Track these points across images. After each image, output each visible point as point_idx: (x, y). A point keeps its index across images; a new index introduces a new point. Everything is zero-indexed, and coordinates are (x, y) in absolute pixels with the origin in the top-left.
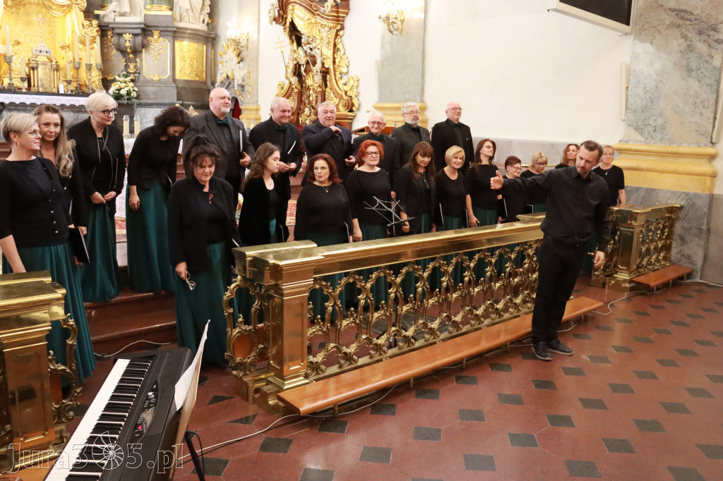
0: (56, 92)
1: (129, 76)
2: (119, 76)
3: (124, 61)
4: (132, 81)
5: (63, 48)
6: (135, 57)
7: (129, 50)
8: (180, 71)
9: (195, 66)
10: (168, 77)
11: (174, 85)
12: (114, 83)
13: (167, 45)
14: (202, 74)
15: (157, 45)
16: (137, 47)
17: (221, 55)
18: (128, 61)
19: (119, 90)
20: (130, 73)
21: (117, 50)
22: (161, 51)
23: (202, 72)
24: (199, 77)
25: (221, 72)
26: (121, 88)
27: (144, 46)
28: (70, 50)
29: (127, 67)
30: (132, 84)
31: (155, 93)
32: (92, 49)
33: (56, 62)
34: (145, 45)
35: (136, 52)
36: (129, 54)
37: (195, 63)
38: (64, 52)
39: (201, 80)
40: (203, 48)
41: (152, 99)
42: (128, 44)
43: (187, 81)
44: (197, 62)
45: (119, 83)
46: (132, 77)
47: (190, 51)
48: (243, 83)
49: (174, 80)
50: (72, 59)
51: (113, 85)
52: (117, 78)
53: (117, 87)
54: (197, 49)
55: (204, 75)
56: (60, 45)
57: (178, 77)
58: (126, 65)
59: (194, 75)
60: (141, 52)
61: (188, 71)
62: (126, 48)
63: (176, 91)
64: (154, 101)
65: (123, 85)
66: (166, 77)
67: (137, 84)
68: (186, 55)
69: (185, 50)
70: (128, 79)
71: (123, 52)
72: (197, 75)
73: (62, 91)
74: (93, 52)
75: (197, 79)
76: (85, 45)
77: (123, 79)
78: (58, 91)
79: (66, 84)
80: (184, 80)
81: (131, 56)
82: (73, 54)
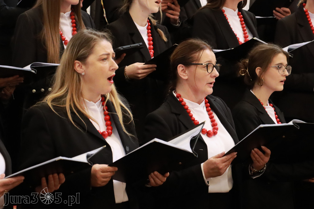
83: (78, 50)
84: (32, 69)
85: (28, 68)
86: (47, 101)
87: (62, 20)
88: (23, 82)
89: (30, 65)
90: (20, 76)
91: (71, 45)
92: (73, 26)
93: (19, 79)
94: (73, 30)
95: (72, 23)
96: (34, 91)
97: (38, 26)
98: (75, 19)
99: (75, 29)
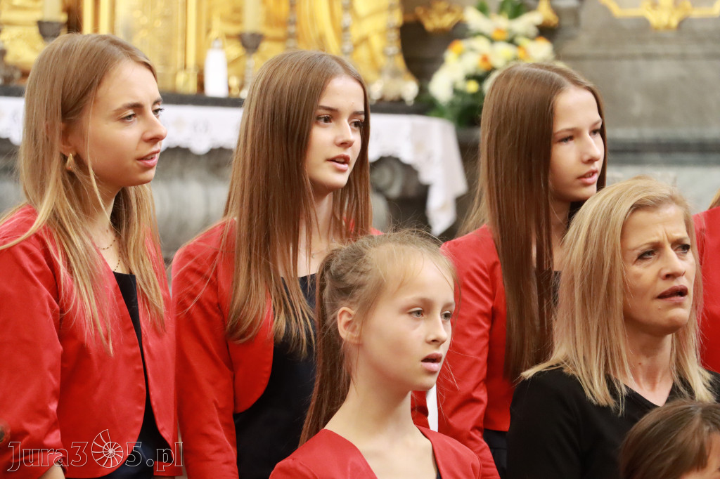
0: (191, 88)
1: (532, 10)
2: (482, 8)
12: (460, 45)
19: (480, 78)
26: (492, 69)
30: (542, 49)
31: (658, 94)
41: (637, 122)
45: (481, 44)
51: (451, 56)
52: (474, 19)
53: (472, 63)
64: (649, 133)
65: (501, 53)
67: (571, 48)
70: (526, 23)
73: (216, 87)
77: (502, 22)
78: (201, 85)
79: (235, 50)
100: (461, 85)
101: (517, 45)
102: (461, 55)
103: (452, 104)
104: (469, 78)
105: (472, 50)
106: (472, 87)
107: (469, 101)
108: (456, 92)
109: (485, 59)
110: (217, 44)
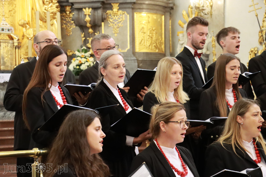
1: (89, 51)
2: (79, 51)
3: (83, 36)
4: (92, 55)
5: (23, 26)
6: (95, 32)
7: (88, 25)
8: (140, 43)
9: (154, 38)
10: (128, 50)
11: (134, 58)
12: (75, 59)
13: (126, 17)
14: (161, 46)
15: (116, 18)
16: (96, 21)
17: (180, 25)
18: (87, 35)
19: (80, 65)
20: (89, 48)
21: (76, 25)
22: (120, 25)
23: (161, 43)
24: (159, 49)
25: (181, 42)
26: (82, 63)
27: (103, 20)
28: (30, 28)
29: (86, 42)
30: (92, 59)
32: (52, 25)
33: (18, 40)
34: (105, 19)
35: (96, 26)
36: (88, 28)
37: (154, 35)
38: (24, 29)
39: (159, 52)
40: (161, 19)
42: (88, 19)
43: (147, 54)
44: (156, 33)
45: (79, 58)
46: (91, 52)
47: (149, 22)
48: (208, 53)
49: (134, 53)
50: (32, 36)
51: (73, 61)
52: (77, 53)
53: (77, 62)
54: (156, 21)
55: (163, 46)
56: (20, 23)
57: (137, 50)
58: (85, 40)
59: (153, 48)
60: (100, 26)
61: (148, 44)
62: (86, 22)
63: (136, 64)
65: (83, 60)
66: (126, 51)
68: (145, 27)
69: (144, 22)
70: (88, 54)
71: (82, 27)
72: (156, 47)
74: (53, 28)
75: (157, 51)
76: (45, 22)
77: (83, 54)
80: (144, 53)
81: (91, 30)
82: (34, 31)
83: (239, 109)
84: (211, 121)
85: (208, 121)
86: (220, 140)
87: (226, 94)
88: (206, 129)
89: (210, 119)
90: (204, 126)
91: (235, 107)
92: (235, 97)
93: (204, 127)
94: (235, 99)
95: (234, 95)
96: (212, 137)
97: (213, 98)
98: (235, 93)
99: (236, 98)
100: (75, 67)
101: (87, 59)
102: (75, 61)
103: (74, 71)
104: (77, 66)
105: (78, 60)
106: (78, 67)
107: (77, 70)
108: (74, 68)
109: (80, 61)
110: (23, 60)
